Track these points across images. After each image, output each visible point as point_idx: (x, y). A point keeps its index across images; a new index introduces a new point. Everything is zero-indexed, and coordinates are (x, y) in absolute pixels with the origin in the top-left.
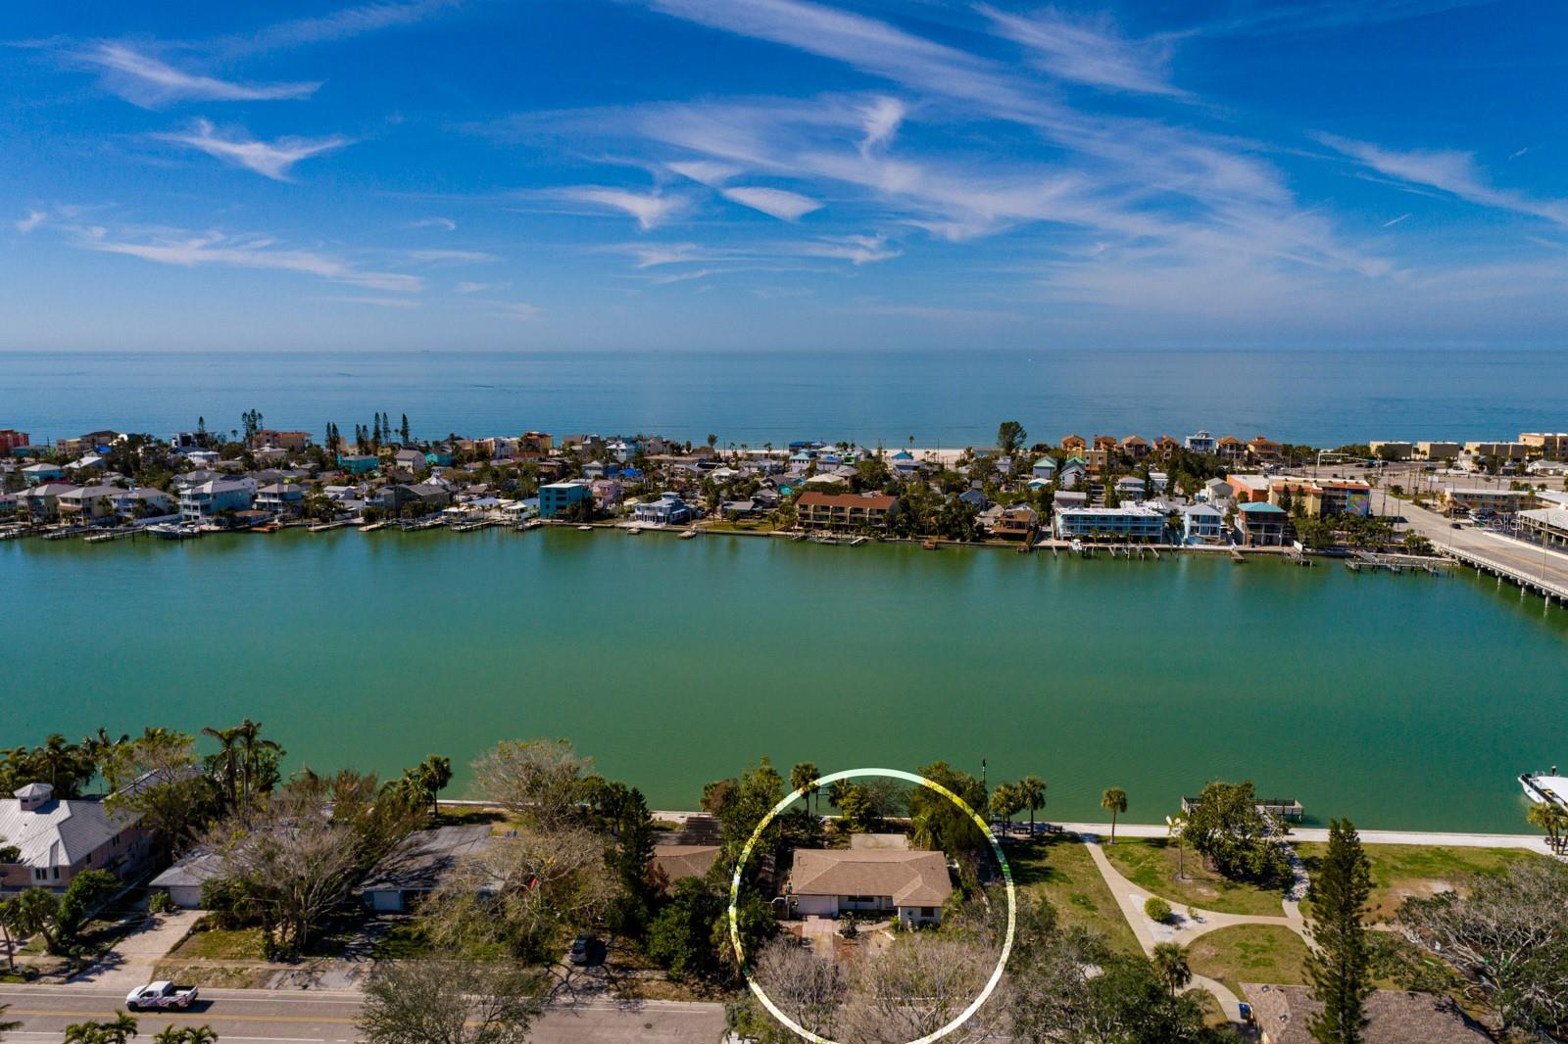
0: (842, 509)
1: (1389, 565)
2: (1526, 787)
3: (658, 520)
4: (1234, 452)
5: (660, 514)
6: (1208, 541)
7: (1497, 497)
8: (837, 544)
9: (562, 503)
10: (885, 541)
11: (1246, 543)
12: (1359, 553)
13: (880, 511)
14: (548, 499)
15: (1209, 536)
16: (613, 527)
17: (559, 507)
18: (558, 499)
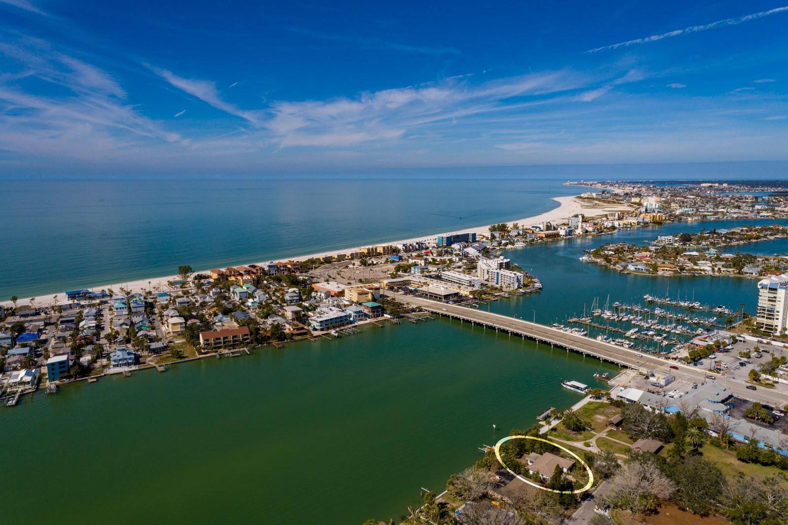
0: (227, 338)
1: (420, 318)
2: (564, 386)
3: (129, 364)
4: (284, 268)
5: (130, 361)
6: (361, 320)
7: (400, 282)
8: (241, 355)
9: (62, 370)
10: (255, 348)
11: (372, 318)
12: (405, 315)
13: (245, 335)
14: (53, 369)
15: (361, 318)
16: (105, 375)
17: (61, 372)
18: (60, 368)
